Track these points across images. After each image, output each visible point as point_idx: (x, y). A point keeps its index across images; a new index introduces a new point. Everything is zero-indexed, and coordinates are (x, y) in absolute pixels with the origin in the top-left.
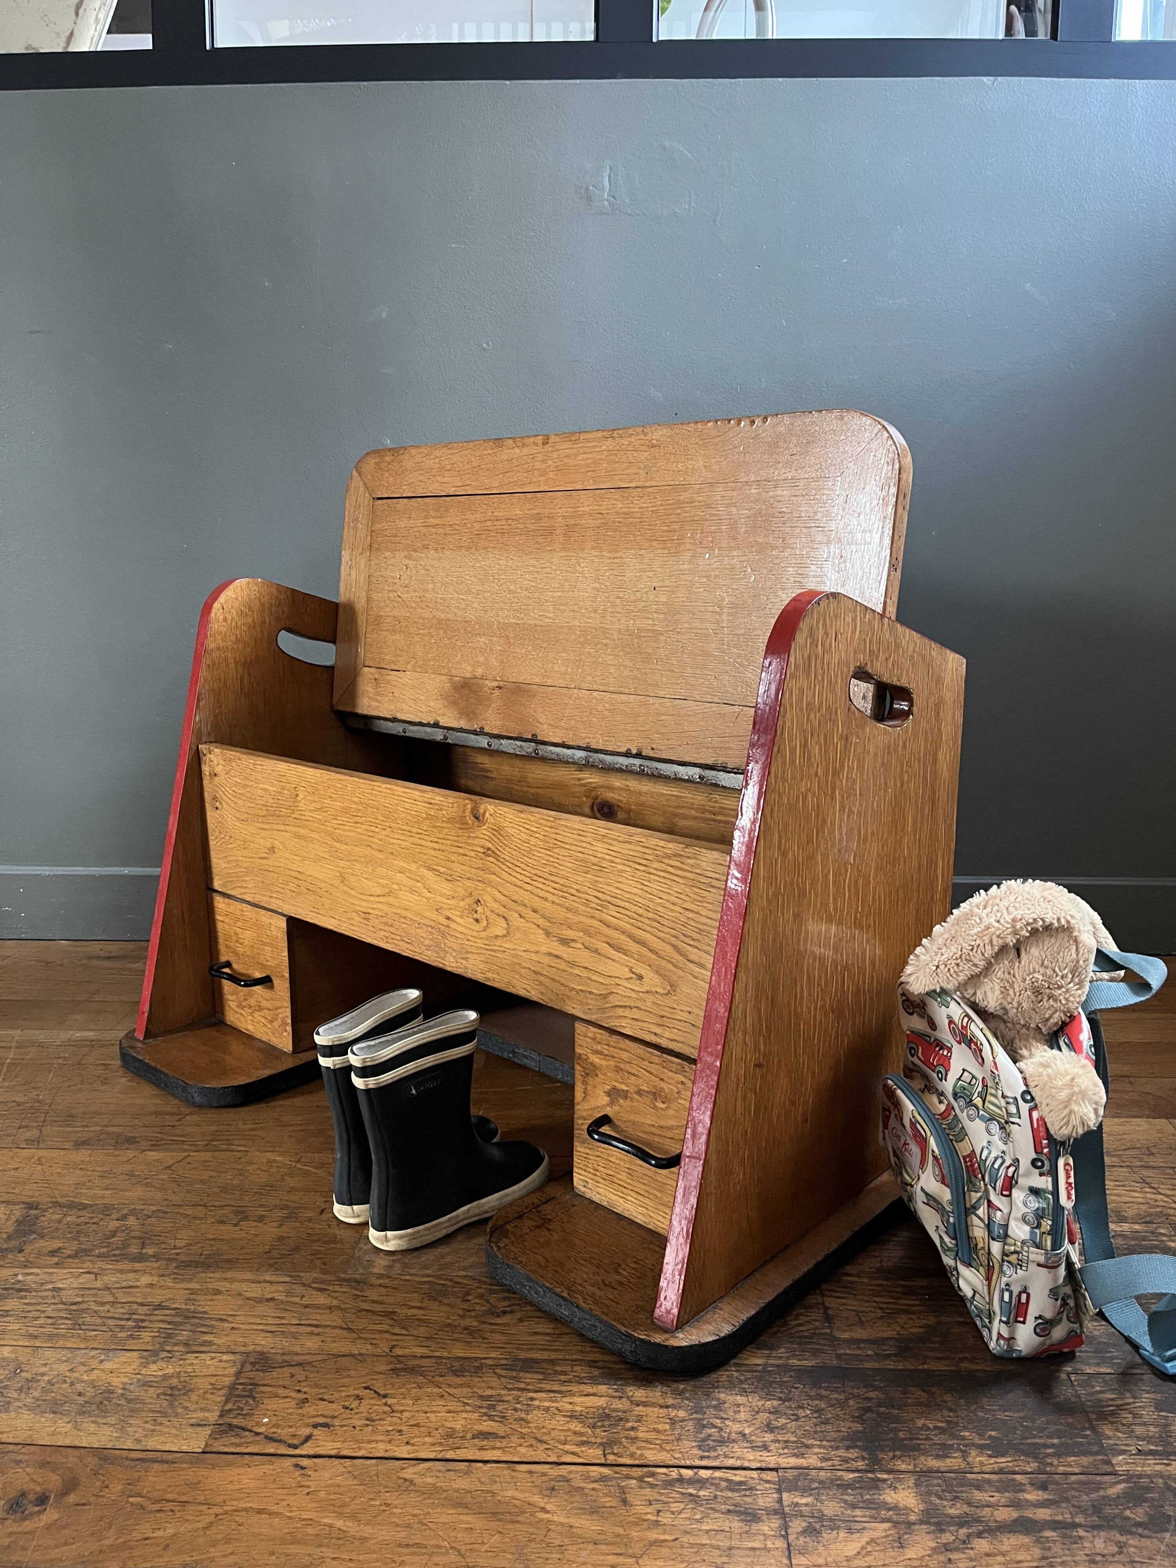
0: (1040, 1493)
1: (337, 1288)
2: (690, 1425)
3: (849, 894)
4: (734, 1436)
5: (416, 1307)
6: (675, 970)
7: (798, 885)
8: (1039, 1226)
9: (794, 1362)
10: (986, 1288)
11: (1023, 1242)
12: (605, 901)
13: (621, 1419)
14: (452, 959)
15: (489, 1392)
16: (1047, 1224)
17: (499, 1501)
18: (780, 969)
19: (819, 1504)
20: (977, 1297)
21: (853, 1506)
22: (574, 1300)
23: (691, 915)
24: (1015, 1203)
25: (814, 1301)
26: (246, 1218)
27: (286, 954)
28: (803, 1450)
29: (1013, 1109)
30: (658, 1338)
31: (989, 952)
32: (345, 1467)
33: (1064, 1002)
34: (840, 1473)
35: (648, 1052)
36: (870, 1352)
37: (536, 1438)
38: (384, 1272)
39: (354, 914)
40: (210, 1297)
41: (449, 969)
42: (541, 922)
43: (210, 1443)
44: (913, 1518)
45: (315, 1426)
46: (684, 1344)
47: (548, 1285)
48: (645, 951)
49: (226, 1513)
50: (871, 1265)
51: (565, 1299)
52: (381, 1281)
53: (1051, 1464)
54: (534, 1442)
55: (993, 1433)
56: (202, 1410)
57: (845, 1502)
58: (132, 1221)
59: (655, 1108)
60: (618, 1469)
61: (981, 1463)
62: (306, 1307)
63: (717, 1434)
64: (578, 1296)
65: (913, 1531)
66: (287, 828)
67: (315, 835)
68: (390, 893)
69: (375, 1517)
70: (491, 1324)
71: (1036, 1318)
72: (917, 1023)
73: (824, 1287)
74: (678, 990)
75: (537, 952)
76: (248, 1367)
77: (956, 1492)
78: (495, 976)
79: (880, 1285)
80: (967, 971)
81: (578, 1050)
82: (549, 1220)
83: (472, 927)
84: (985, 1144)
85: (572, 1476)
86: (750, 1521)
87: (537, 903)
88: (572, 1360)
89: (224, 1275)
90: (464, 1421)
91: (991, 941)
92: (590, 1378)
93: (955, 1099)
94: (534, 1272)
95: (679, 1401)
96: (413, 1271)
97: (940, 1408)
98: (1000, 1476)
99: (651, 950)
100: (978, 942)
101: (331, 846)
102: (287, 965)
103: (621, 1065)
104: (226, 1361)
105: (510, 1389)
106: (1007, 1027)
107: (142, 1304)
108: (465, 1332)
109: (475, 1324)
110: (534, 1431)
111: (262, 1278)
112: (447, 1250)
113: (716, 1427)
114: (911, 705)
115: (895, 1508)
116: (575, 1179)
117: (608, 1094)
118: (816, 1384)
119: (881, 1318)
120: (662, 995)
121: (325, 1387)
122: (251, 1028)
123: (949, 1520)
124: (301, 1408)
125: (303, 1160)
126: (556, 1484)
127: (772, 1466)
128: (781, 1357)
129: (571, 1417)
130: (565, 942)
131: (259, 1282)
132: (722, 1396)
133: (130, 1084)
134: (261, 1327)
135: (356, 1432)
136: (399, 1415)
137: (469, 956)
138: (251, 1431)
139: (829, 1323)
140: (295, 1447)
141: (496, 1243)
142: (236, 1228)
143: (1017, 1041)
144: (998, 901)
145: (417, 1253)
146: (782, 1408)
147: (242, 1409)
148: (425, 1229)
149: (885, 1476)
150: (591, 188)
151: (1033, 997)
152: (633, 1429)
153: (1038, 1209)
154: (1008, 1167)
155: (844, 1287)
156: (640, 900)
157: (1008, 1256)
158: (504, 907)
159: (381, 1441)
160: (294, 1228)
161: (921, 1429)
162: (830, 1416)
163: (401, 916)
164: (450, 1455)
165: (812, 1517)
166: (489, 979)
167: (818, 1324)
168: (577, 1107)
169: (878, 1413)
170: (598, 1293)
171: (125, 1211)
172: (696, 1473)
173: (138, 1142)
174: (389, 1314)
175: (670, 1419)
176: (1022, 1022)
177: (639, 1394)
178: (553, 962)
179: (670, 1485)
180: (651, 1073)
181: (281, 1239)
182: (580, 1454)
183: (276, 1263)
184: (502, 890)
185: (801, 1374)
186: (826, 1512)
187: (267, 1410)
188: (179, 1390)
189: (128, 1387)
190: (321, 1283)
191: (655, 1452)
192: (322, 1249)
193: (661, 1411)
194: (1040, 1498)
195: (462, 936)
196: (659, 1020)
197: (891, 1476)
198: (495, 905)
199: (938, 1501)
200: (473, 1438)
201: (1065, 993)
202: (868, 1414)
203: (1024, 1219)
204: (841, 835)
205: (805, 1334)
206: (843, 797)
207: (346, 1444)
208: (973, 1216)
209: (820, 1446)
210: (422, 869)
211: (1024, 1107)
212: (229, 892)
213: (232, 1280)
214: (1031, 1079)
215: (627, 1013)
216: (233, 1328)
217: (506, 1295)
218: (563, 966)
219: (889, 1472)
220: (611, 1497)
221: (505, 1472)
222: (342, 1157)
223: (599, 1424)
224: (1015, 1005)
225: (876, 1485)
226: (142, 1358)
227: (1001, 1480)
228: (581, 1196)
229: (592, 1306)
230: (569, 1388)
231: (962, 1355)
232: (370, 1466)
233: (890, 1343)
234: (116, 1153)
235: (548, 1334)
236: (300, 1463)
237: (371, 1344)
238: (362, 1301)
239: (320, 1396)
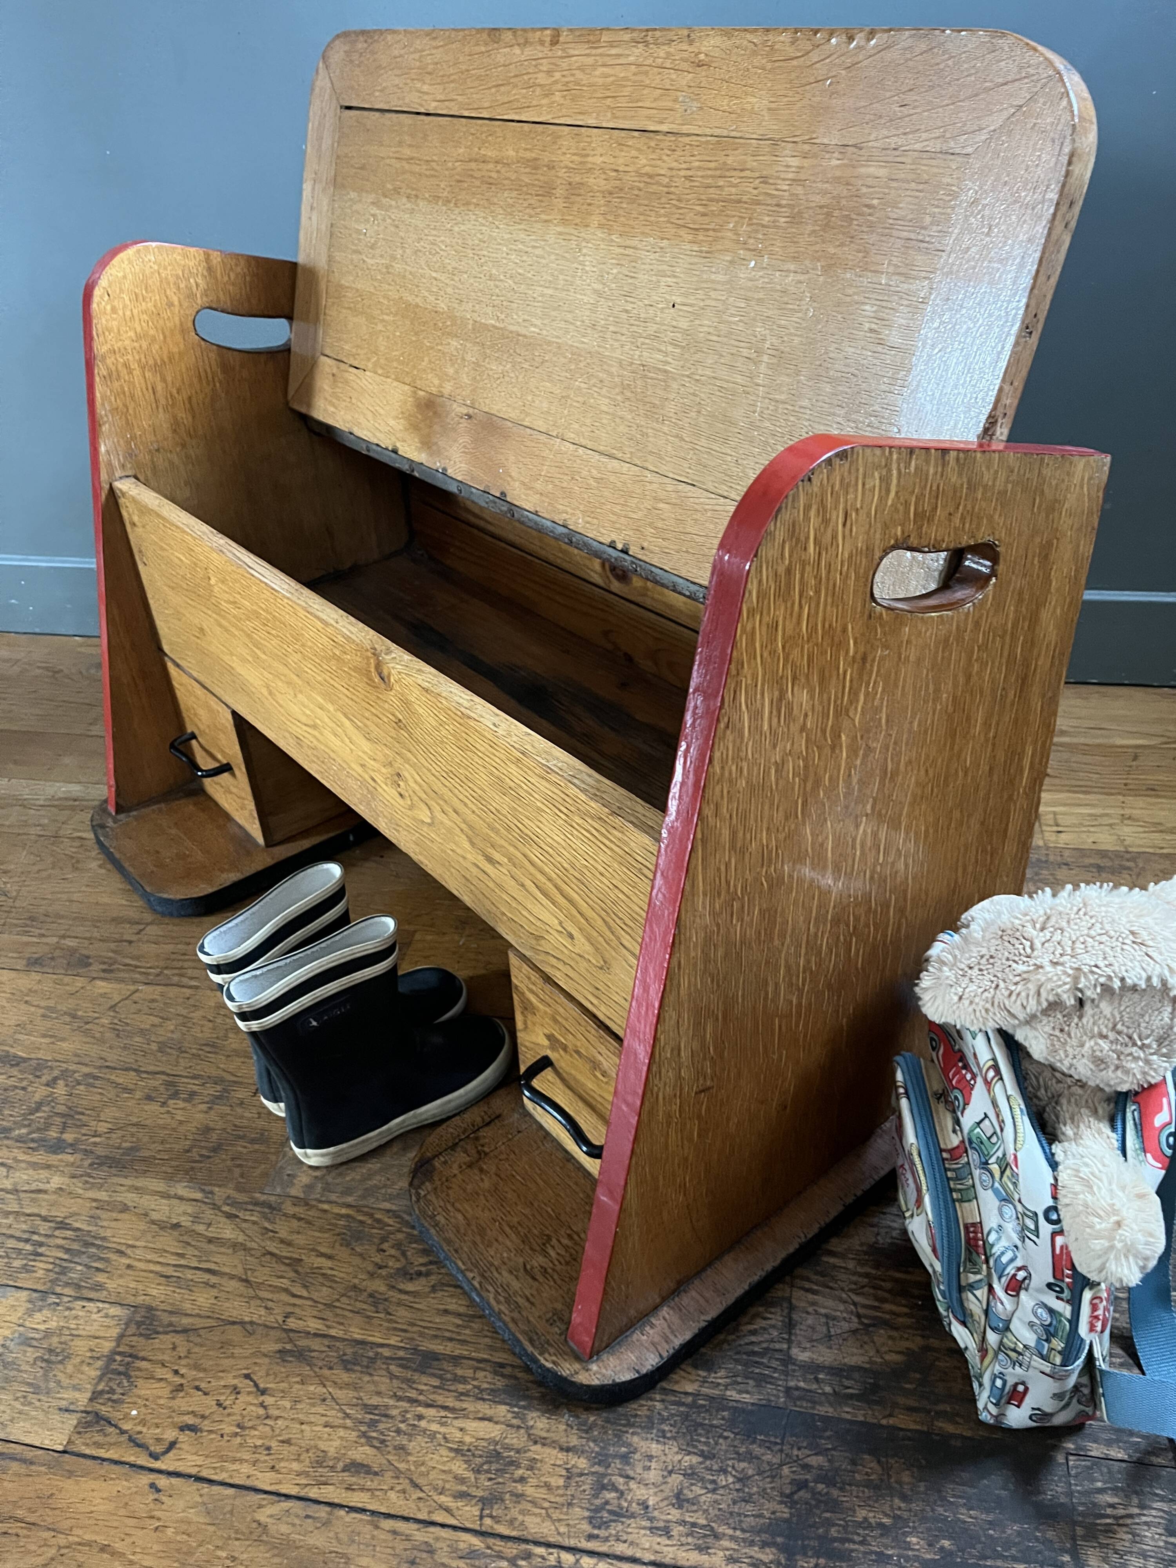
1: (248, 1216)
2: (587, 1484)
4: (634, 1507)
5: (325, 1255)
6: (608, 948)
8: (1047, 1341)
9: (732, 1394)
11: (1026, 1346)
12: (526, 835)
13: (512, 1463)
15: (374, 1400)
16: (1058, 1344)
20: (968, 1354)
23: (620, 895)
24: (1022, 1307)
25: (780, 1294)
26: (175, 1095)
27: (238, 747)
28: (710, 1541)
32: (201, 1496)
36: (828, 1389)
37: (411, 1481)
38: (302, 1196)
39: (289, 735)
40: (114, 1215)
42: (464, 827)
43: (73, 1438)
45: (182, 1429)
48: (574, 911)
52: (296, 1209)
54: (409, 1488)
56: (74, 1388)
58: (60, 1089)
59: (595, 1076)
60: (491, 1541)
62: (210, 1241)
63: (616, 1501)
64: (490, 1288)
66: (209, 612)
67: (235, 631)
68: (314, 727)
70: (401, 1291)
71: (1033, 1408)
73: (799, 1271)
74: (612, 969)
75: (464, 858)
76: (132, 1329)
81: (514, 981)
82: (486, 1154)
83: (398, 800)
84: (996, 1225)
85: (438, 1544)
87: (456, 803)
88: (478, 1361)
89: (136, 1183)
90: (339, 1442)
92: (492, 1392)
93: (971, 1145)
95: (584, 1441)
96: (333, 1197)
97: (891, 1491)
99: (580, 914)
101: (251, 649)
102: (242, 758)
103: (558, 1018)
104: (113, 1317)
105: (400, 1399)
107: (45, 1219)
108: (370, 1300)
109: (383, 1289)
110: (413, 1468)
111: (173, 1191)
112: (378, 1166)
117: (548, 1038)
118: (749, 1435)
119: (855, 1331)
120: (595, 966)
121: (205, 1370)
124: (173, 1398)
126: (419, 1554)
127: (667, 1561)
128: (718, 1384)
129: (457, 1451)
131: (169, 1197)
132: (636, 1439)
134: (158, 1268)
135: (223, 1442)
136: (272, 1423)
137: (401, 830)
138: (116, 1426)
139: (790, 1334)
140: (157, 1457)
141: (416, 1189)
142: (163, 1110)
146: (700, 1470)
147: (114, 1392)
148: (351, 1146)
152: (522, 1480)
153: (1050, 1325)
154: (1018, 1269)
155: (821, 1274)
157: (1005, 1349)
158: (426, 794)
159: (246, 1461)
160: (222, 1116)
161: (859, 1525)
162: (754, 1489)
163: (328, 755)
164: (313, 1493)
167: (776, 1333)
169: (814, 1493)
170: (516, 1285)
171: (57, 1072)
172: (577, 1561)
173: (90, 964)
174: (296, 1264)
175: (567, 1470)
177: (541, 1424)
178: (481, 875)
180: (588, 1041)
181: (208, 1130)
182: (456, 1512)
183: (192, 1168)
184: (421, 773)
185: (738, 1412)
187: (139, 1397)
188: (58, 1354)
189: (8, 1343)
190: (233, 1205)
191: (538, 1520)
192: (245, 1151)
193: (560, 1455)
195: (391, 806)
196: (595, 991)
198: (416, 787)
200: (343, 1471)
202: (802, 1493)
203: (1031, 1326)
205: (756, 1349)
207: (209, 1460)
208: (970, 1294)
209: (732, 1538)
210: (339, 714)
211: (1046, 1229)
212: (178, 661)
213: (143, 1191)
215: (561, 966)
216: (129, 1267)
217: (425, 1246)
221: (367, 1529)
223: (485, 1467)
226: (30, 1301)
228: (531, 1116)
229: (502, 1308)
230: (464, 1406)
231: (940, 1407)
232: (228, 1497)
233: (856, 1375)
234: (67, 979)
235: (459, 1315)
236: (157, 1482)
237: (266, 1308)
238: (270, 1238)
239: (197, 1383)
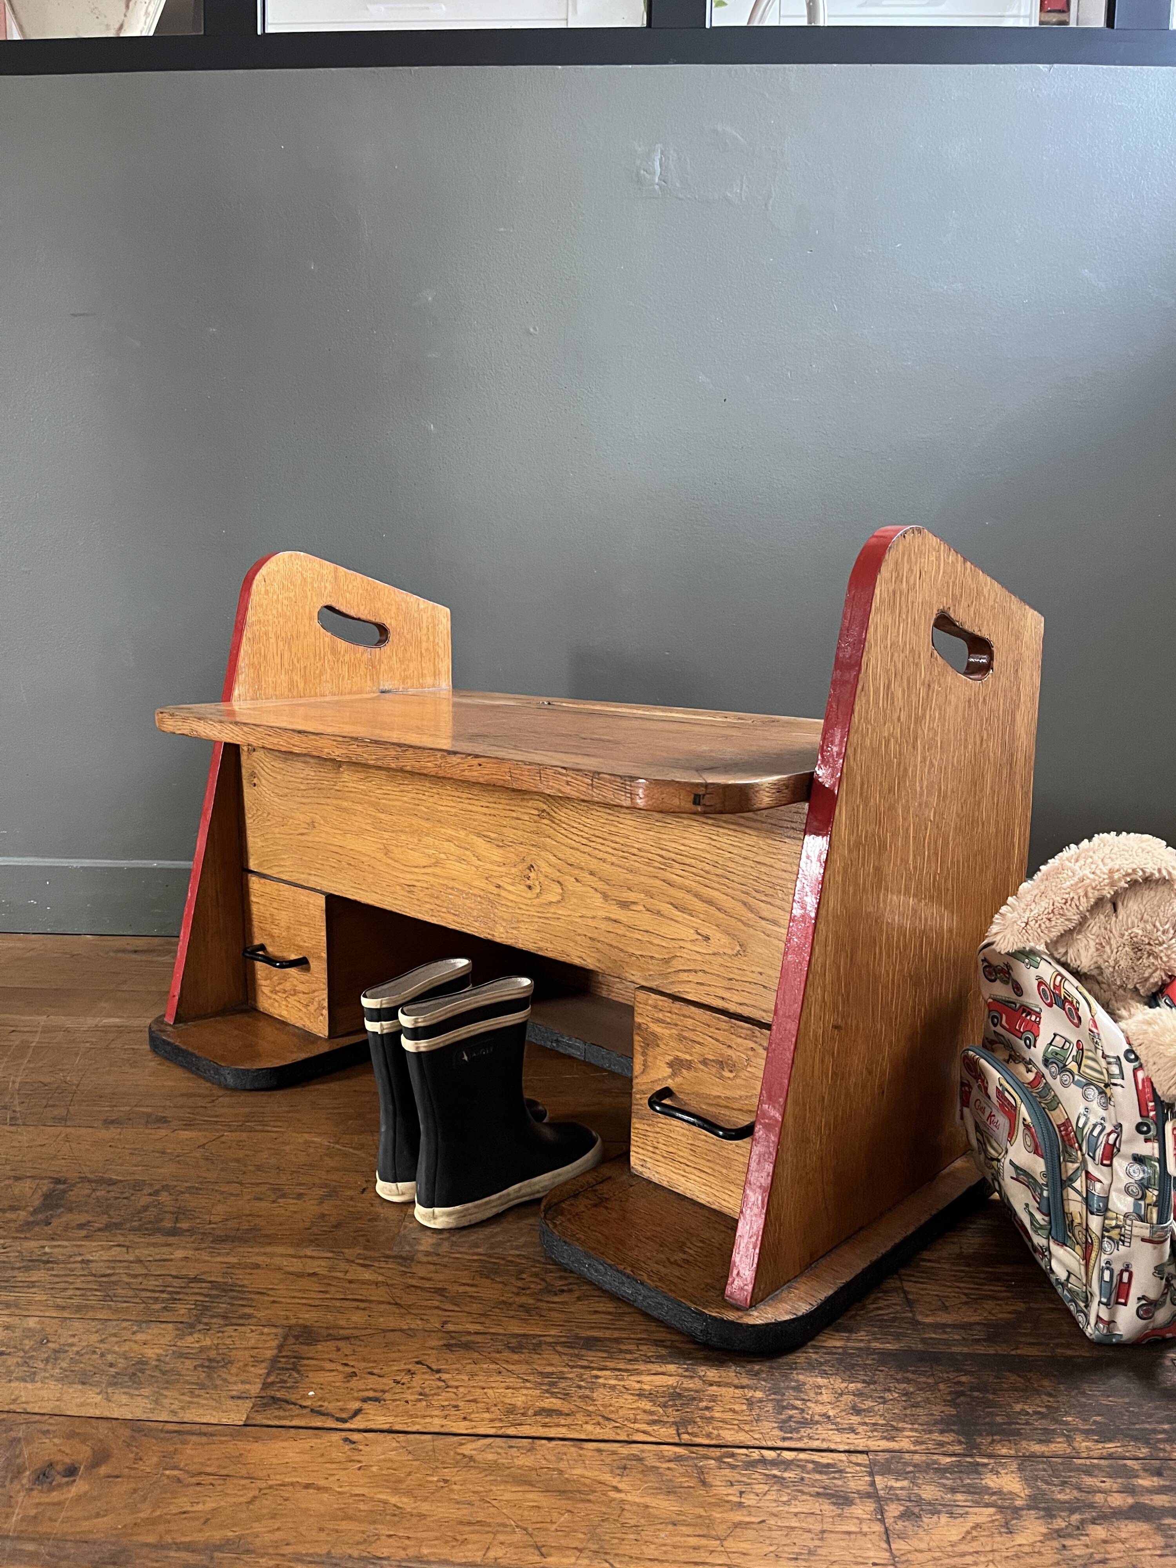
0: (1155, 1479)
1: (383, 1265)
2: (770, 1407)
3: (929, 853)
4: (817, 1418)
5: (468, 1285)
6: (745, 928)
7: (879, 837)
8: (1143, 1197)
9: (875, 1345)
10: (1083, 1268)
11: (1126, 1216)
12: (669, 859)
13: (694, 1399)
14: (502, 930)
15: (549, 1369)
16: (1153, 1195)
17: (567, 1479)
18: (860, 924)
19: (915, 1488)
20: (1073, 1279)
21: (953, 1490)
22: (639, 1277)
23: (763, 869)
24: (1117, 1174)
25: (893, 1285)
26: (283, 1196)
27: (324, 933)
28: (894, 1433)
29: (1115, 1070)
30: (731, 1316)
31: (1084, 905)
32: (398, 1442)
33: (1165, 959)
34: (935, 1457)
35: (714, 1017)
36: (956, 1337)
37: (603, 1417)
38: (432, 1250)
39: (398, 887)
40: (248, 1271)
41: (498, 940)
42: (600, 885)
43: (251, 1415)
44: (1019, 1503)
45: (365, 1400)
46: (759, 1322)
47: (609, 1262)
48: (712, 910)
49: (271, 1487)
50: (950, 1252)
51: (628, 1277)
52: (430, 1259)
53: (1164, 1450)
54: (601, 1420)
55: (1098, 1418)
56: (242, 1382)
57: (944, 1485)
58: (164, 1197)
59: (721, 1077)
60: (694, 1449)
61: (1087, 1448)
62: (351, 1282)
63: (799, 1416)
64: (642, 1273)
65: (1021, 1516)
66: (329, 801)
67: (359, 808)
68: (435, 864)
69: (432, 1493)
70: (548, 1302)
71: (1139, 1299)
72: (1001, 990)
73: (903, 1271)
74: (748, 950)
75: (594, 917)
76: (291, 1340)
77: (1065, 1477)
78: (548, 945)
79: (962, 1271)
80: (1059, 926)
81: (638, 1019)
82: (607, 1199)
83: (523, 894)
84: (1082, 1111)
85: (644, 1455)
86: (842, 1504)
87: (594, 865)
88: (638, 1339)
89: (262, 1250)
90: (524, 1398)
91: (1086, 895)
92: (658, 1357)
93: (1046, 1066)
94: (594, 1249)
95: (755, 1381)
96: (462, 1250)
97: (1037, 1392)
98: (1110, 1461)
99: (719, 910)
100: (1071, 895)
101: (375, 817)
102: (325, 945)
103: (685, 1034)
104: (269, 1334)
105: (572, 1367)
106: (1101, 988)
107: (177, 1277)
108: (521, 1309)
109: (531, 1301)
110: (601, 1409)
111: (302, 1254)
112: (498, 1229)
113: (797, 1408)
114: (991, 658)
115: (999, 1493)
116: (632, 1159)
117: (670, 1065)
118: (901, 1368)
119: (966, 1303)
120: (730, 956)
121: (375, 1361)
122: (284, 1013)
123: (1059, 1505)
124: (348, 1381)
125: (341, 1141)
126: (628, 1463)
127: (860, 1448)
128: (862, 1340)
129: (640, 1395)
130: (625, 905)
131: (300, 1257)
132: (801, 1377)
133: (160, 1067)
134: (304, 1301)
135: (409, 1406)
136: (455, 1390)
137: (521, 925)
138: (295, 1404)
139: (911, 1308)
140: (344, 1421)
141: (552, 1220)
142: (275, 1205)
143: (1114, 1002)
144: (1091, 853)
145: (465, 1232)
146: (866, 1391)
147: (285, 1382)
148: (475, 1207)
149: (986, 1461)
150: (642, 172)
151: (1132, 953)
152: (707, 1408)
153: (1143, 1178)
154: (1109, 1134)
155: (923, 1272)
156: (708, 856)
157: (1108, 1231)
158: (559, 871)
159: (436, 1416)
160: (336, 1206)
161: (1019, 1413)
162: (919, 1399)
163: (448, 887)
164: (511, 1431)
165: (910, 1501)
166: (541, 949)
167: (898, 1308)
168: (635, 1081)
169: (970, 1396)
170: (664, 1271)
171: (157, 1187)
172: (779, 1455)
173: (170, 1122)
174: (441, 1291)
175: (747, 1400)
176: (1119, 983)
177: (712, 1374)
178: (610, 927)
179: (753, 1466)
180: (717, 1040)
181: (323, 1216)
182: (652, 1433)
183: (317, 1239)
184: (557, 853)
185: (885, 1357)
186: (924, 1496)
187: (313, 1383)
188: (218, 1362)
189: (162, 1358)
190: (365, 1259)
191: (732, 1432)
192: (365, 1226)
193: (737, 1391)
194: (1156, 1484)
195: (513, 905)
196: (726, 983)
197: (992, 1461)
198: (550, 870)
199: (1045, 1486)
200: (535, 1415)
201: (1167, 949)
202: (962, 1398)
203: (1127, 1190)
204: (921, 788)
205: (886, 1318)
206: (924, 748)
207: (398, 1419)
208: (1069, 1189)
209: (912, 1430)
210: (472, 836)
211: (1128, 1067)
212: (266, 872)
213: (272, 1255)
214: (1135, 1038)
215: (692, 977)
216: (274, 1302)
217: (562, 1274)
218: (622, 930)
219: (990, 1456)
220: (689, 1477)
221: (572, 1450)
222: (387, 1131)
223: (670, 1403)
224: (1112, 963)
225: (976, 1469)
226: (177, 1330)
227: (1110, 1466)
228: (638, 1178)
229: (658, 1284)
230: (636, 1367)
231: (1056, 1341)
232: (425, 1441)
233: (978, 1327)
234: (147, 1131)
235: (609, 1313)
236: (350, 1437)
237: (422, 1319)
238: (410, 1277)
239: (369, 1370)
